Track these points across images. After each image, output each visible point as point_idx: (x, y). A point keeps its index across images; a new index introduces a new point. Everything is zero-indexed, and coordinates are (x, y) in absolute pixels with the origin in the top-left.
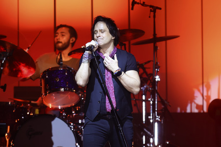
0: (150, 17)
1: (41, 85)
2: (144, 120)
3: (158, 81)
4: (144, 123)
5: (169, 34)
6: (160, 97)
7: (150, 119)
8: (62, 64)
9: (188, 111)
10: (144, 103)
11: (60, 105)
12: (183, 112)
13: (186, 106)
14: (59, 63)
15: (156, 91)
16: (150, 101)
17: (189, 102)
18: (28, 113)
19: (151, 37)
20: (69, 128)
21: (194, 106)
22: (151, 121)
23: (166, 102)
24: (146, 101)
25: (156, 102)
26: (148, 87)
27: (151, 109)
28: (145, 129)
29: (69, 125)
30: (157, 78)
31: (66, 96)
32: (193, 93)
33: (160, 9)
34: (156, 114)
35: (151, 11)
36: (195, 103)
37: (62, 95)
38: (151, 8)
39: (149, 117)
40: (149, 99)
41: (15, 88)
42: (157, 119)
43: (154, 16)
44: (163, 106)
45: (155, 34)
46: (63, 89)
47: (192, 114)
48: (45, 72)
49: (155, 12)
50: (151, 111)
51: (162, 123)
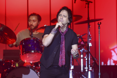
0: (85, 7)
1: (20, 49)
2: (82, 70)
3: (90, 46)
4: (82, 71)
5: (97, 18)
6: (91, 56)
7: (86, 69)
8: (32, 36)
9: (109, 64)
10: (82, 60)
11: (32, 61)
12: (105, 65)
13: (107, 61)
14: (31, 36)
15: (90, 52)
16: (86, 58)
17: (109, 59)
18: (12, 66)
19: (86, 19)
20: (37, 75)
21: (112, 61)
22: (87, 70)
23: (95, 59)
24: (83, 58)
25: (89, 59)
26: (85, 50)
27: (87, 63)
28: (83, 76)
29: (37, 73)
30: (90, 45)
31: (35, 55)
32: (111, 53)
33: (92, 2)
34: (89, 66)
35: (86, 4)
36: (112, 59)
37: (33, 55)
38: (86, 2)
39: (85, 68)
40: (85, 57)
41: (4, 50)
42: (90, 69)
43: (88, 7)
44: (93, 61)
45: (88, 18)
46: (33, 51)
47: (111, 66)
48: (22, 41)
49: (88, 4)
50: (87, 64)
51: (93, 71)
